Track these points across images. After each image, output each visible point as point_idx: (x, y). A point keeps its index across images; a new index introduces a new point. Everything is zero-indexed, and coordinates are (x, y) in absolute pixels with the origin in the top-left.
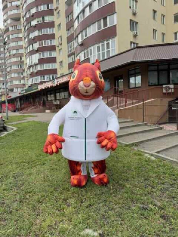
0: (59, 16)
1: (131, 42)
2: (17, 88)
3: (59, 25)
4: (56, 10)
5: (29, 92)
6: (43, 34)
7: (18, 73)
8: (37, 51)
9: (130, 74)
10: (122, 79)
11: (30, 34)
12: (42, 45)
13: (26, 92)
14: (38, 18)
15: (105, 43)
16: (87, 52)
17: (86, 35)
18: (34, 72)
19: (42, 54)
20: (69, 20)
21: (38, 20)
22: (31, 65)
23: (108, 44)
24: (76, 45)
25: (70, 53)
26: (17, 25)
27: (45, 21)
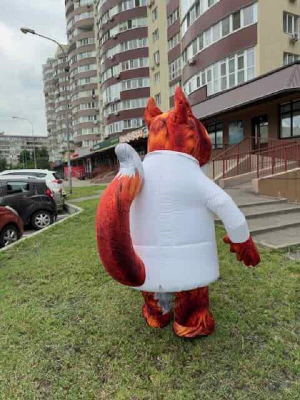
0: (156, 17)
1: (285, 54)
2: (88, 141)
3: (156, 33)
4: (150, 6)
5: (106, 148)
6: (129, 49)
7: (89, 117)
8: (119, 79)
9: (282, 112)
10: (266, 122)
11: (107, 50)
12: (127, 68)
13: (100, 148)
14: (120, 23)
15: (236, 57)
16: (203, 75)
17: (201, 46)
18: (113, 114)
19: (126, 83)
20: (172, 22)
21: (121, 27)
22: (109, 102)
23: (241, 60)
24: (183, 64)
25: (173, 79)
26: (87, 39)
27: (133, 28)
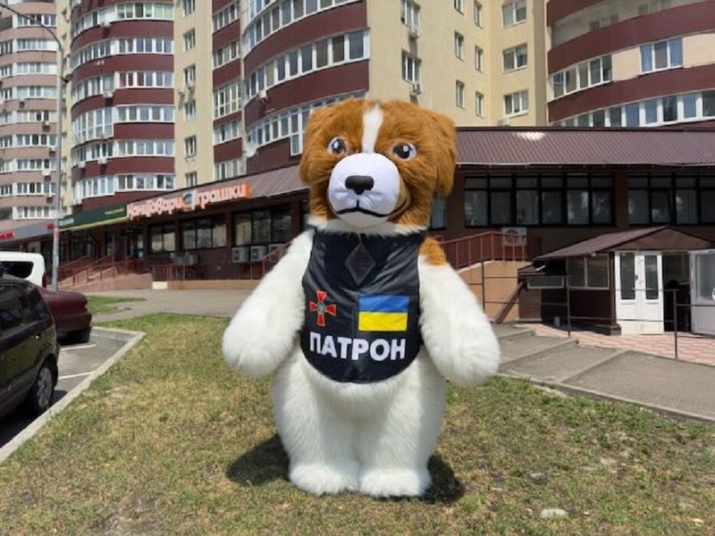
5: (92, 225)
12: (131, 83)
13: (76, 224)
16: (284, 121)
17: (281, 76)
18: (97, 161)
19: (128, 112)
20: (221, 24)
21: (121, 11)
22: (87, 139)
25: (219, 116)
27: (145, 18)
